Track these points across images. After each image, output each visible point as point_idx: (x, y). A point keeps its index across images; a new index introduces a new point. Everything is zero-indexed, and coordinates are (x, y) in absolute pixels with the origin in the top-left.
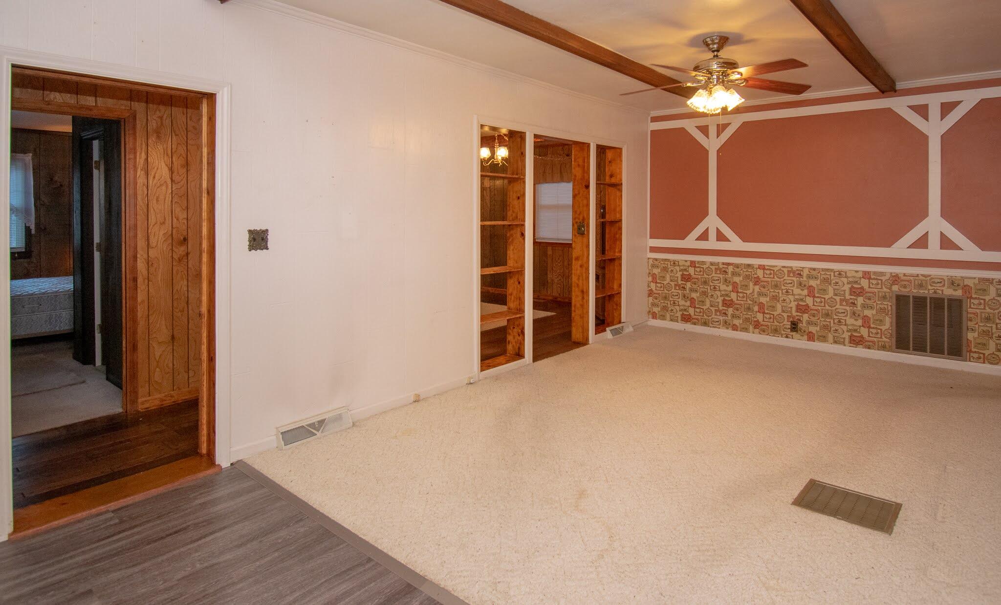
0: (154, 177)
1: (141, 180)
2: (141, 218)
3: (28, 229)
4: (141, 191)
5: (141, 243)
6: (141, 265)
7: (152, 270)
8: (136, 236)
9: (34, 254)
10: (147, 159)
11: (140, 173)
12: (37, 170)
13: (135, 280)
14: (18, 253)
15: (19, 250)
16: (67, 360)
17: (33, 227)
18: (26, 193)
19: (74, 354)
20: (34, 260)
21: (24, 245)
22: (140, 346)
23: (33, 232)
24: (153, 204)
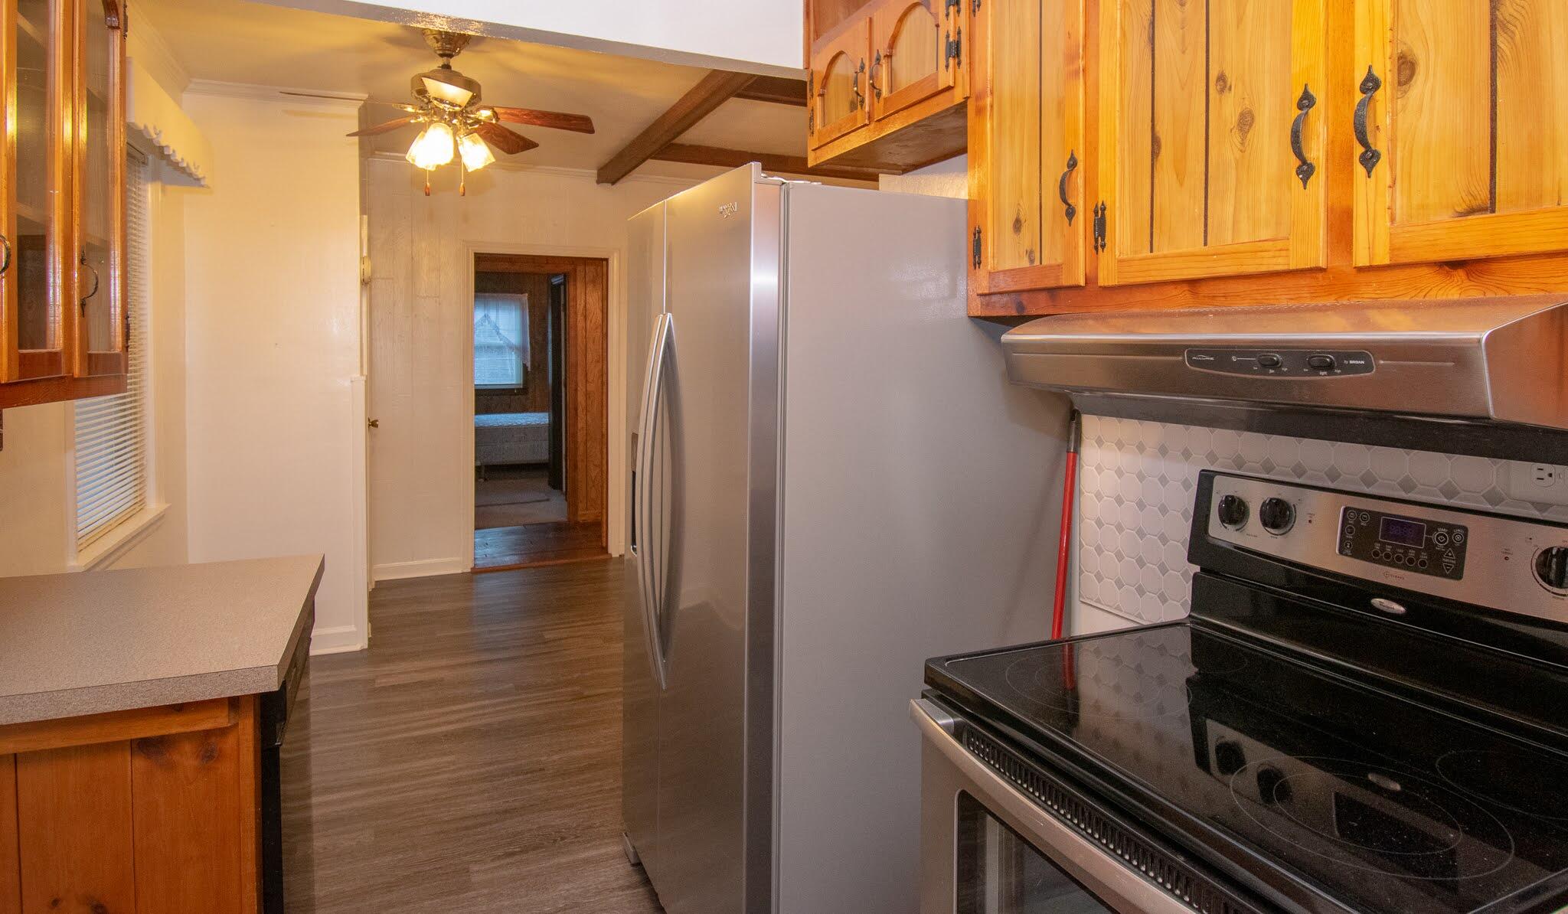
0: (591, 321)
1: (580, 325)
2: (580, 358)
3: (525, 366)
4: (580, 333)
5: (580, 378)
6: (581, 398)
7: (589, 402)
8: (576, 373)
9: (530, 390)
10: (585, 306)
11: (580, 318)
12: (532, 308)
13: (576, 409)
14: (517, 389)
15: (518, 387)
16: (543, 483)
17: (529, 364)
18: (523, 332)
19: (549, 481)
20: (530, 395)
21: (521, 382)
22: (580, 466)
23: (529, 369)
24: (590, 345)
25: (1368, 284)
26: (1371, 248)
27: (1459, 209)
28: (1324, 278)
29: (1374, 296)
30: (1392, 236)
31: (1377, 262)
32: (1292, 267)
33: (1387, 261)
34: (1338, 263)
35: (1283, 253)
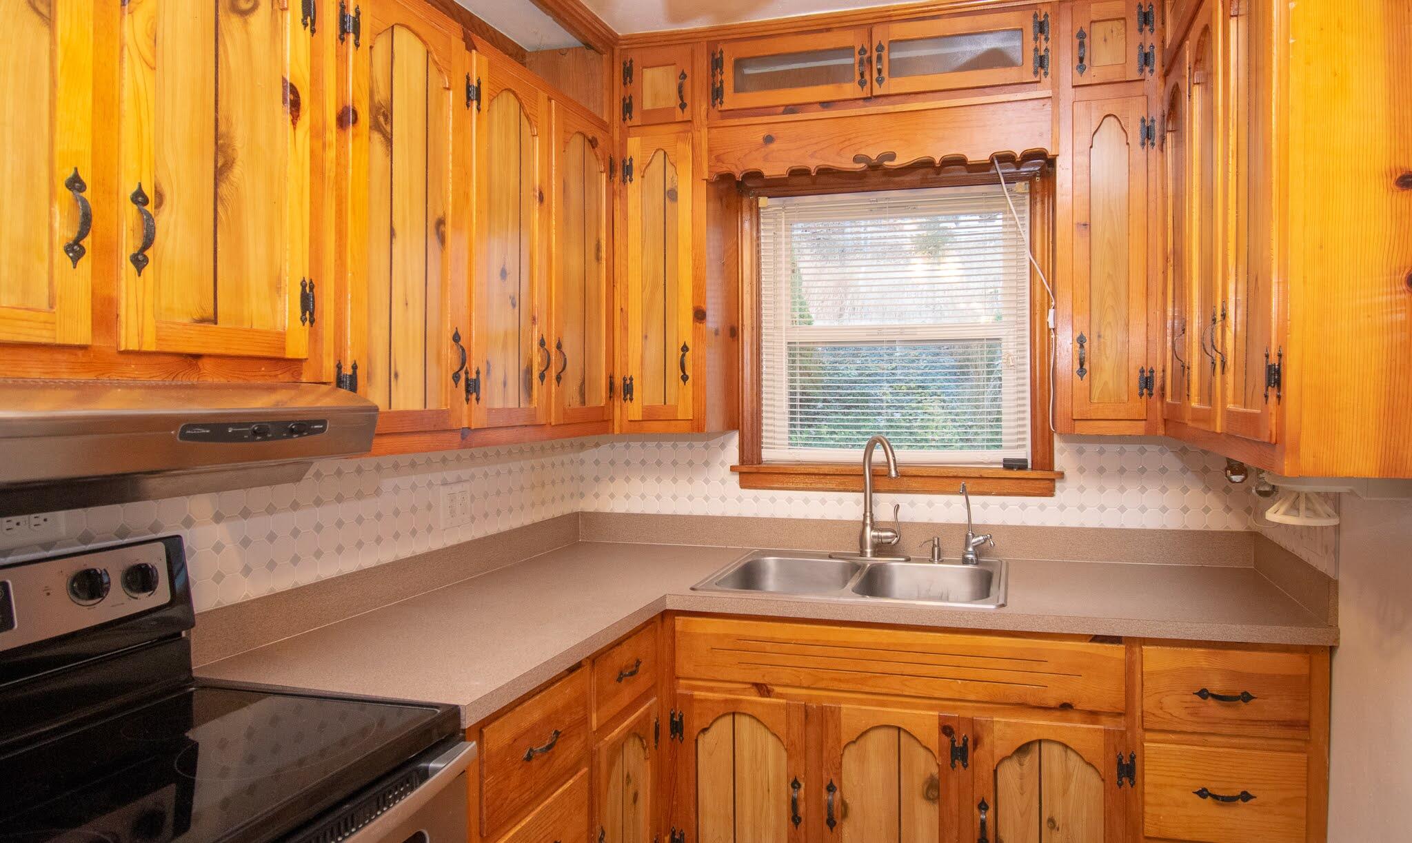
25: (128, 365)
26: (141, 335)
27: (195, 317)
28: (83, 356)
29: (133, 376)
30: (158, 329)
31: (145, 348)
32: (59, 341)
33: (153, 349)
34: (100, 343)
35: (49, 326)
